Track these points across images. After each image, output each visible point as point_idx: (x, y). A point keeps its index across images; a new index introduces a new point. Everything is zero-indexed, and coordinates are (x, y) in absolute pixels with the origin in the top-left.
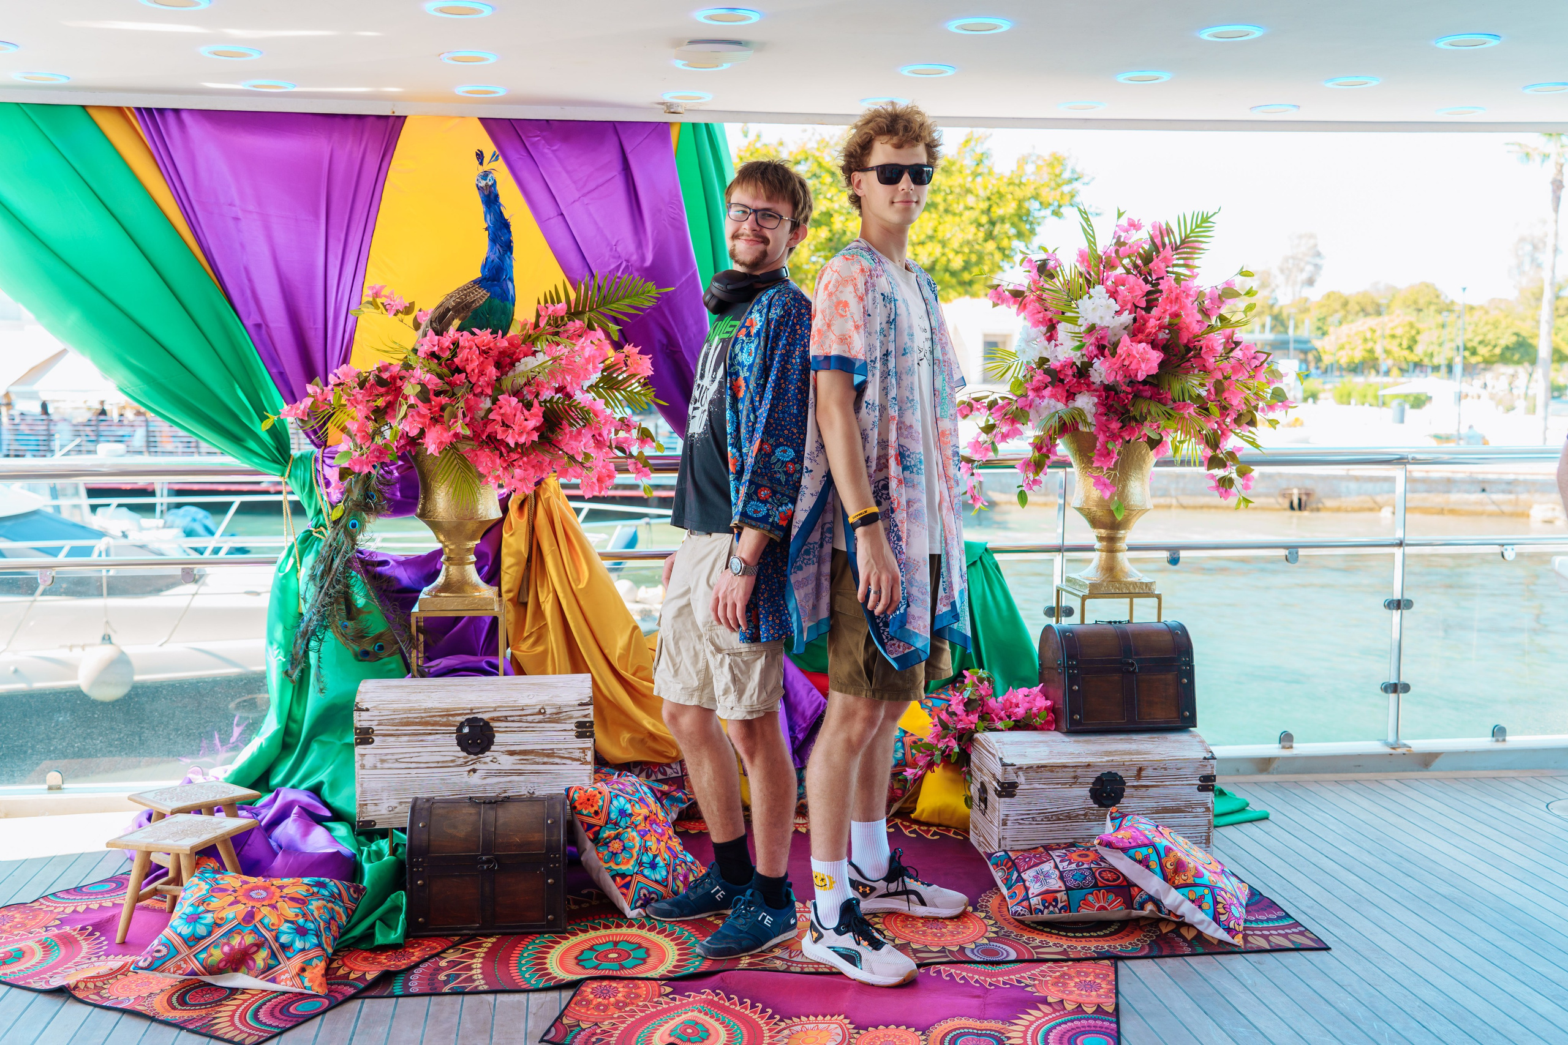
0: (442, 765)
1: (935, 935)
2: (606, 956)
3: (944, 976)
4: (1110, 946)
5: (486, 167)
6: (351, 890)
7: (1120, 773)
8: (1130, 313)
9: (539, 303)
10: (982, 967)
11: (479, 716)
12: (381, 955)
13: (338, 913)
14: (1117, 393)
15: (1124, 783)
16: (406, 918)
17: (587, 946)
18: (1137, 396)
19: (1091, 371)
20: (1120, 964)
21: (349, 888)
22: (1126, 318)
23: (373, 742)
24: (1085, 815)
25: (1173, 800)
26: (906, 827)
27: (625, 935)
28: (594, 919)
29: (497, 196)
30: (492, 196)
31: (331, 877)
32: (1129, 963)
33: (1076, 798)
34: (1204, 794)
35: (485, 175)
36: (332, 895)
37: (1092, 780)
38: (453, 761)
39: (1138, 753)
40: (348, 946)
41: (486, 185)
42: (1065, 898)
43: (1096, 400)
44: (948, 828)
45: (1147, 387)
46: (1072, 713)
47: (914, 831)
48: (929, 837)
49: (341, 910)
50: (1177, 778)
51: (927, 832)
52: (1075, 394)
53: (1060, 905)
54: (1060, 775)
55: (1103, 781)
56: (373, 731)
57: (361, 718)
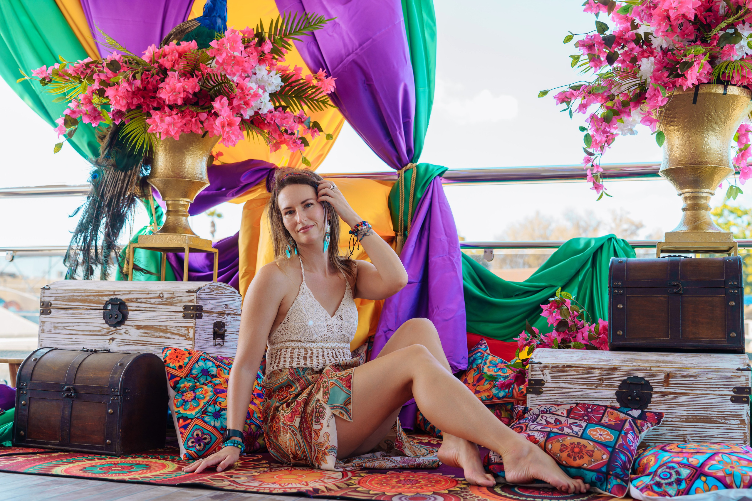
0: (93, 333)
7: (647, 378)
11: (119, 297)
15: (652, 389)
19: (653, 39)
23: (50, 312)
25: (704, 409)
33: (603, 398)
34: (738, 407)
37: (618, 383)
38: (99, 331)
46: (615, 329)
50: (709, 387)
54: (585, 376)
55: (629, 385)
56: (51, 305)
57: (45, 295)
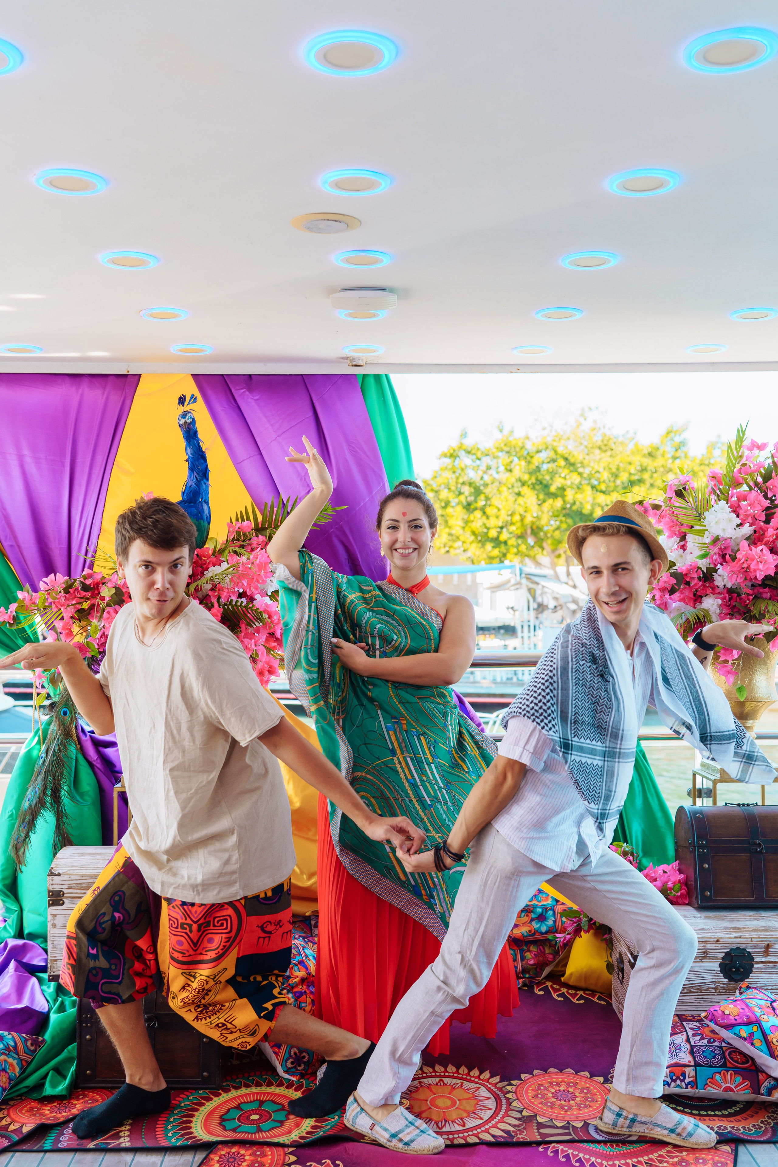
1: (562, 1108)
2: (248, 1117)
3: (560, 1157)
4: (733, 1128)
5: (186, 408)
6: (29, 1043)
7: (748, 949)
8: (751, 525)
9: (231, 521)
10: (600, 1148)
12: (46, 1105)
13: (11, 1065)
14: (739, 595)
15: (753, 959)
16: (76, 1070)
17: (235, 1104)
18: (757, 597)
19: (716, 576)
20: (742, 1149)
21: (26, 1040)
22: (747, 530)
23: (63, 903)
24: (716, 988)
26: (555, 990)
27: (272, 1094)
28: (250, 1076)
29: (196, 433)
30: (192, 433)
31: (9, 1030)
32: (751, 1148)
33: (706, 972)
35: (185, 415)
36: (7, 1048)
37: (722, 955)
39: (766, 930)
40: (21, 1095)
41: (185, 423)
42: (693, 1073)
43: (720, 602)
44: (593, 992)
45: (766, 590)
46: (703, 890)
47: (562, 995)
48: (575, 1001)
49: (15, 1062)
51: (574, 996)
52: (702, 597)
53: (687, 1080)
55: (732, 956)
56: (64, 894)
57: (54, 882)
